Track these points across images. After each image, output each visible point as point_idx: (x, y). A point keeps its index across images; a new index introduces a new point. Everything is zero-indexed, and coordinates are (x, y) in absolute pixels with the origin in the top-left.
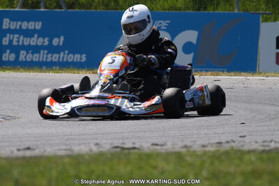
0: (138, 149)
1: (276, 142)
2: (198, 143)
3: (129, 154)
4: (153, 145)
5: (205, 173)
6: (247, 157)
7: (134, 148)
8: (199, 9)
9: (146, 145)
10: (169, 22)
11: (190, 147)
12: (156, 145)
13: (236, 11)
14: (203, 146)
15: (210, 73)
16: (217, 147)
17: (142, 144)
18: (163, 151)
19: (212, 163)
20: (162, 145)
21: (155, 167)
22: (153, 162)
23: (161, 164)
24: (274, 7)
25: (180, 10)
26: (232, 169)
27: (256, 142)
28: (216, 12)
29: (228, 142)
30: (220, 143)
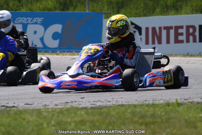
0: (16, 107)
1: (101, 101)
2: (54, 103)
3: (10, 110)
4: (25, 104)
5: (53, 122)
6: (79, 112)
7: (14, 107)
8: (63, 10)
9: (21, 105)
10: (43, 18)
11: (48, 106)
12: (28, 104)
13: (87, 12)
14: (56, 105)
15: (69, 53)
16: (65, 105)
17: (19, 104)
18: (31, 108)
19: (58, 116)
20: (31, 104)
21: (24, 119)
22: (23, 116)
23: (28, 117)
24: (113, 8)
25: (50, 10)
26: (69, 120)
27: (89, 102)
28: (74, 12)
29: (72, 102)
30: (67, 103)
